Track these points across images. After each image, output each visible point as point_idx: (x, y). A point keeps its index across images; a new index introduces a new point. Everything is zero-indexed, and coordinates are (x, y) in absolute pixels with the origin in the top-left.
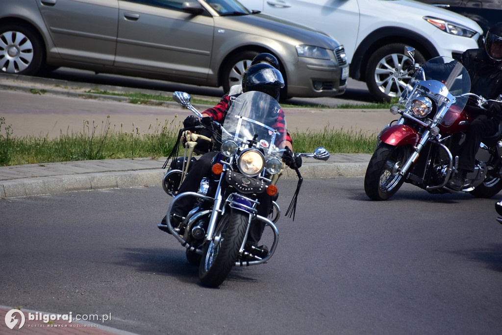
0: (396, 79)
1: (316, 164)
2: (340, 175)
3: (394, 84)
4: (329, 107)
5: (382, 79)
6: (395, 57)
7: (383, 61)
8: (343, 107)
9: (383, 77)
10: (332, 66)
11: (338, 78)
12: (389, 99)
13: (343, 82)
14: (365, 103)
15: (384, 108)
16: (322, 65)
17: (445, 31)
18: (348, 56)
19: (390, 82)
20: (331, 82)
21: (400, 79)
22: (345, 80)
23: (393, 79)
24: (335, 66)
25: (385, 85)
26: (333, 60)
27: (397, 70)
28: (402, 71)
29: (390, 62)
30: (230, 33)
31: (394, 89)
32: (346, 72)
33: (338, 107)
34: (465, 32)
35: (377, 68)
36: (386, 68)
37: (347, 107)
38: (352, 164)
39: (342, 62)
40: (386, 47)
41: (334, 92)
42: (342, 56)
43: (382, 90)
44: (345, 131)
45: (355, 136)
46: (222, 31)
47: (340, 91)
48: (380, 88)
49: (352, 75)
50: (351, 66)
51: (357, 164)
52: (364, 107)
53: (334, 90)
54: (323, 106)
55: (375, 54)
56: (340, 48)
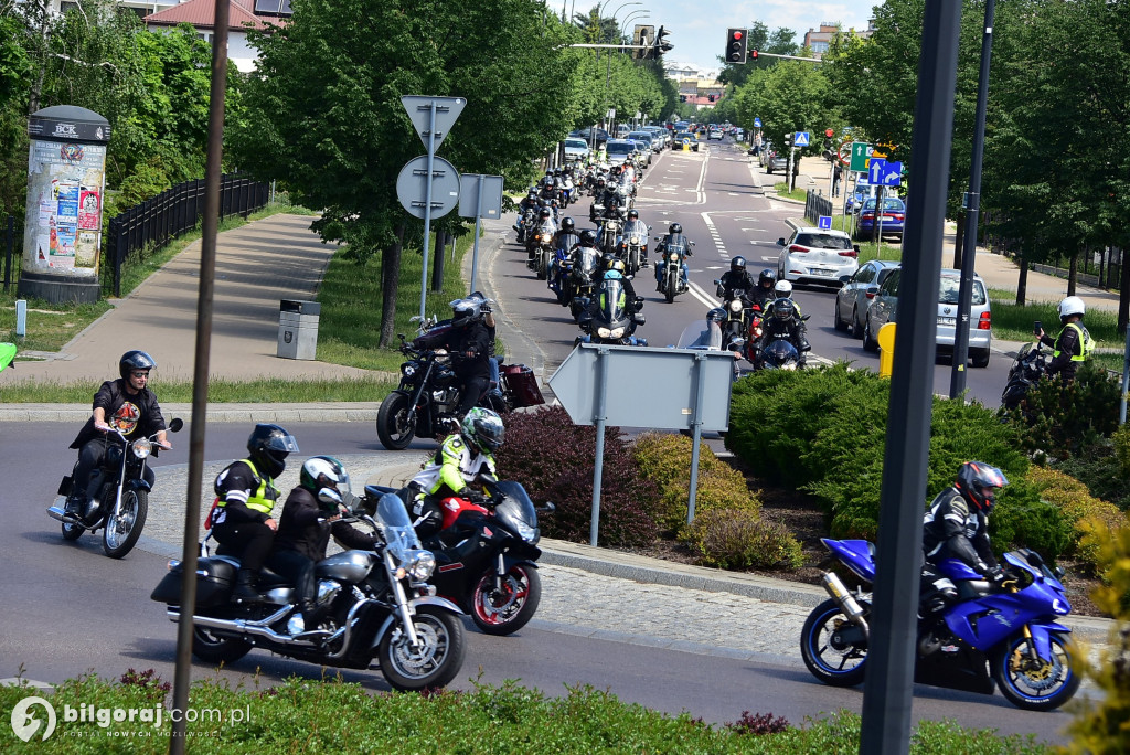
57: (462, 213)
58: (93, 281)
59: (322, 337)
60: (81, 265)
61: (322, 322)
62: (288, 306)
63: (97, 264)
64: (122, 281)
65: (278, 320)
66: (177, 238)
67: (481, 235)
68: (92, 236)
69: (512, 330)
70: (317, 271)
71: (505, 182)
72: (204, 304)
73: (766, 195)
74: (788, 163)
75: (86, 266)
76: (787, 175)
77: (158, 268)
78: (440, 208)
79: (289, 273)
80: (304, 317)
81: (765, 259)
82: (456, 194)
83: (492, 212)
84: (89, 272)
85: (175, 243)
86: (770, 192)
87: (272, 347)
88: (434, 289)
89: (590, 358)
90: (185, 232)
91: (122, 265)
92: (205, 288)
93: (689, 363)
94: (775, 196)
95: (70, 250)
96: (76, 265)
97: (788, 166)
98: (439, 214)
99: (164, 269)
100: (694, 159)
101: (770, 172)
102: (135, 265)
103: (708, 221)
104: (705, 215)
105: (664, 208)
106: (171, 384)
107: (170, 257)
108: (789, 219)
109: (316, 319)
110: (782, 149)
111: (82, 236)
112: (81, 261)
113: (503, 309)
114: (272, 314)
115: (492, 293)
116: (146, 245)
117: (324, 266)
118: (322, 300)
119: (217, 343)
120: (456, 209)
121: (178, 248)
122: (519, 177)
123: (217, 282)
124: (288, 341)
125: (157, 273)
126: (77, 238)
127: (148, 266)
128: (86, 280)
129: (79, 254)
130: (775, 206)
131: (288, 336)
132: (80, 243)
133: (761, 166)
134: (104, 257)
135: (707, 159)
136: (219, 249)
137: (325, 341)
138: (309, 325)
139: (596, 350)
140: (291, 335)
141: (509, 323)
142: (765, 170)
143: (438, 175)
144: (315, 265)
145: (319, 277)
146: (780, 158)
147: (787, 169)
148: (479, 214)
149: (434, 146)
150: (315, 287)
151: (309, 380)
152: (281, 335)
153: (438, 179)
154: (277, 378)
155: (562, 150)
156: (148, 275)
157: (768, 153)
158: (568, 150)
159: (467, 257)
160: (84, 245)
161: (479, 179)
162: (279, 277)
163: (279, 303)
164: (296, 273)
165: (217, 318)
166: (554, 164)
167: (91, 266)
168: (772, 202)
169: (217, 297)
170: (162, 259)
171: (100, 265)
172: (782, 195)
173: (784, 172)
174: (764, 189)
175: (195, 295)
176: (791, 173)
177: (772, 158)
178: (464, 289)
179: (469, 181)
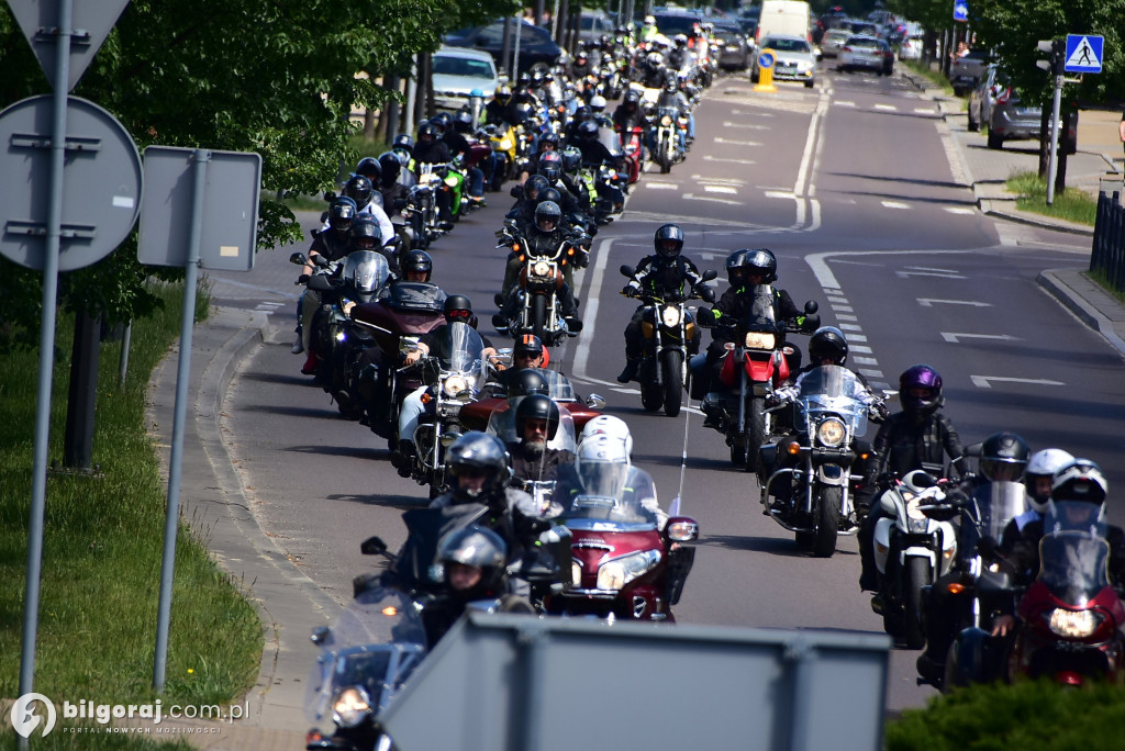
57: (144, 257)
67: (201, 314)
69: (285, 575)
71: (267, 169)
73: (986, 207)
74: (1046, 118)
76: (1043, 154)
78: (87, 241)
81: (981, 381)
82: (128, 202)
83: (230, 251)
86: (998, 199)
88: (68, 462)
89: (496, 653)
93: (764, 669)
94: (1010, 209)
97: (1045, 128)
98: (81, 257)
100: (785, 107)
101: (995, 143)
103: (827, 278)
104: (817, 263)
105: (703, 242)
108: (1048, 274)
110: (1030, 83)
113: (258, 516)
115: (230, 473)
120: (129, 245)
122: (305, 155)
130: (1009, 237)
133: (972, 127)
135: (823, 108)
139: (510, 634)
141: (278, 557)
142: (982, 137)
143: (80, 153)
146: (1023, 105)
147: (1044, 136)
148: (195, 257)
149: (71, 68)
153: (79, 162)
155: (425, 83)
157: (993, 92)
158: (443, 84)
159: (162, 372)
161: (194, 163)
166: (403, 117)
168: (1000, 226)
172: (1031, 207)
173: (1035, 144)
174: (980, 191)
176: (1055, 146)
177: (1001, 105)
178: (153, 463)
179: (166, 169)
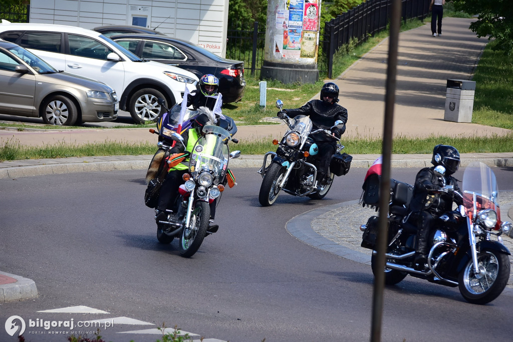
0: (148, 110)
1: (101, 163)
2: (115, 169)
3: (147, 113)
4: (107, 128)
5: (139, 110)
6: (147, 96)
7: (140, 99)
8: (116, 127)
9: (139, 109)
10: (108, 103)
11: (112, 110)
12: (143, 122)
13: (115, 112)
14: (130, 125)
15: (141, 127)
16: (102, 103)
17: (176, 80)
18: (118, 97)
19: (144, 112)
20: (108, 113)
21: (150, 110)
22: (117, 111)
23: (146, 110)
24: (111, 103)
25: (141, 113)
26: (109, 99)
27: (148, 104)
28: (151, 105)
29: (144, 99)
30: (46, 85)
31: (147, 116)
32: (117, 106)
33: (113, 128)
34: (188, 80)
35: (136, 103)
36: (142, 103)
37: (118, 127)
38: (122, 162)
39: (115, 100)
40: (141, 91)
41: (110, 118)
42: (114, 96)
43: (140, 116)
44: (118, 142)
45: (124, 145)
46: (41, 83)
47: (114, 118)
48: (138, 115)
49: (121, 108)
50: (120, 102)
51: (126, 162)
52: (129, 127)
53: (110, 117)
54: (104, 127)
55: (134, 95)
56: (113, 92)
58: (313, 68)
59: (477, 106)
60: (305, 56)
61: (476, 95)
62: (452, 84)
63: (316, 55)
64: (333, 67)
65: (445, 95)
66: (373, 36)
68: (312, 35)
70: (474, 58)
72: (390, 84)
75: (308, 57)
77: (360, 58)
79: (453, 60)
80: (464, 92)
84: (311, 61)
85: (372, 40)
87: (440, 113)
90: (379, 32)
91: (334, 55)
92: (391, 71)
95: (297, 45)
96: (301, 56)
99: (364, 58)
102: (343, 55)
106: (368, 141)
107: (368, 49)
109: (473, 92)
111: (306, 35)
112: (305, 53)
114: (441, 90)
116: (351, 42)
117: (478, 55)
118: (477, 79)
119: (400, 110)
121: (374, 43)
123: (400, 67)
124: (452, 109)
125: (359, 61)
126: (302, 37)
127: (352, 56)
128: (308, 67)
129: (304, 48)
131: (452, 106)
132: (304, 40)
134: (321, 50)
136: (401, 43)
137: (479, 109)
138: (467, 98)
140: (454, 104)
144: (471, 54)
145: (475, 62)
150: (472, 70)
151: (467, 137)
152: (447, 105)
154: (444, 135)
156: (352, 63)
160: (307, 42)
162: (446, 63)
163: (445, 82)
164: (459, 60)
165: (399, 93)
167: (312, 57)
169: (399, 78)
170: (362, 51)
171: (319, 56)
175: (383, 77)
